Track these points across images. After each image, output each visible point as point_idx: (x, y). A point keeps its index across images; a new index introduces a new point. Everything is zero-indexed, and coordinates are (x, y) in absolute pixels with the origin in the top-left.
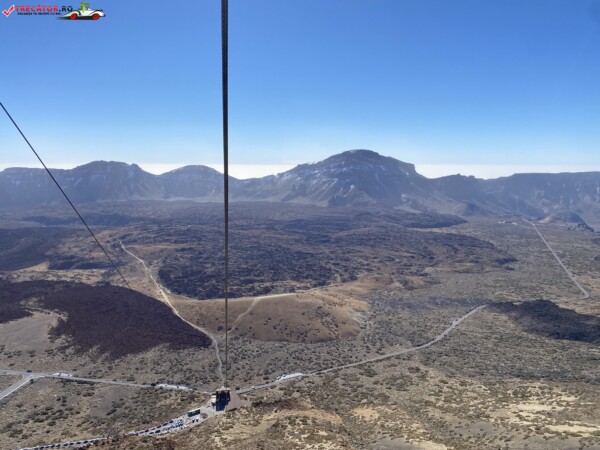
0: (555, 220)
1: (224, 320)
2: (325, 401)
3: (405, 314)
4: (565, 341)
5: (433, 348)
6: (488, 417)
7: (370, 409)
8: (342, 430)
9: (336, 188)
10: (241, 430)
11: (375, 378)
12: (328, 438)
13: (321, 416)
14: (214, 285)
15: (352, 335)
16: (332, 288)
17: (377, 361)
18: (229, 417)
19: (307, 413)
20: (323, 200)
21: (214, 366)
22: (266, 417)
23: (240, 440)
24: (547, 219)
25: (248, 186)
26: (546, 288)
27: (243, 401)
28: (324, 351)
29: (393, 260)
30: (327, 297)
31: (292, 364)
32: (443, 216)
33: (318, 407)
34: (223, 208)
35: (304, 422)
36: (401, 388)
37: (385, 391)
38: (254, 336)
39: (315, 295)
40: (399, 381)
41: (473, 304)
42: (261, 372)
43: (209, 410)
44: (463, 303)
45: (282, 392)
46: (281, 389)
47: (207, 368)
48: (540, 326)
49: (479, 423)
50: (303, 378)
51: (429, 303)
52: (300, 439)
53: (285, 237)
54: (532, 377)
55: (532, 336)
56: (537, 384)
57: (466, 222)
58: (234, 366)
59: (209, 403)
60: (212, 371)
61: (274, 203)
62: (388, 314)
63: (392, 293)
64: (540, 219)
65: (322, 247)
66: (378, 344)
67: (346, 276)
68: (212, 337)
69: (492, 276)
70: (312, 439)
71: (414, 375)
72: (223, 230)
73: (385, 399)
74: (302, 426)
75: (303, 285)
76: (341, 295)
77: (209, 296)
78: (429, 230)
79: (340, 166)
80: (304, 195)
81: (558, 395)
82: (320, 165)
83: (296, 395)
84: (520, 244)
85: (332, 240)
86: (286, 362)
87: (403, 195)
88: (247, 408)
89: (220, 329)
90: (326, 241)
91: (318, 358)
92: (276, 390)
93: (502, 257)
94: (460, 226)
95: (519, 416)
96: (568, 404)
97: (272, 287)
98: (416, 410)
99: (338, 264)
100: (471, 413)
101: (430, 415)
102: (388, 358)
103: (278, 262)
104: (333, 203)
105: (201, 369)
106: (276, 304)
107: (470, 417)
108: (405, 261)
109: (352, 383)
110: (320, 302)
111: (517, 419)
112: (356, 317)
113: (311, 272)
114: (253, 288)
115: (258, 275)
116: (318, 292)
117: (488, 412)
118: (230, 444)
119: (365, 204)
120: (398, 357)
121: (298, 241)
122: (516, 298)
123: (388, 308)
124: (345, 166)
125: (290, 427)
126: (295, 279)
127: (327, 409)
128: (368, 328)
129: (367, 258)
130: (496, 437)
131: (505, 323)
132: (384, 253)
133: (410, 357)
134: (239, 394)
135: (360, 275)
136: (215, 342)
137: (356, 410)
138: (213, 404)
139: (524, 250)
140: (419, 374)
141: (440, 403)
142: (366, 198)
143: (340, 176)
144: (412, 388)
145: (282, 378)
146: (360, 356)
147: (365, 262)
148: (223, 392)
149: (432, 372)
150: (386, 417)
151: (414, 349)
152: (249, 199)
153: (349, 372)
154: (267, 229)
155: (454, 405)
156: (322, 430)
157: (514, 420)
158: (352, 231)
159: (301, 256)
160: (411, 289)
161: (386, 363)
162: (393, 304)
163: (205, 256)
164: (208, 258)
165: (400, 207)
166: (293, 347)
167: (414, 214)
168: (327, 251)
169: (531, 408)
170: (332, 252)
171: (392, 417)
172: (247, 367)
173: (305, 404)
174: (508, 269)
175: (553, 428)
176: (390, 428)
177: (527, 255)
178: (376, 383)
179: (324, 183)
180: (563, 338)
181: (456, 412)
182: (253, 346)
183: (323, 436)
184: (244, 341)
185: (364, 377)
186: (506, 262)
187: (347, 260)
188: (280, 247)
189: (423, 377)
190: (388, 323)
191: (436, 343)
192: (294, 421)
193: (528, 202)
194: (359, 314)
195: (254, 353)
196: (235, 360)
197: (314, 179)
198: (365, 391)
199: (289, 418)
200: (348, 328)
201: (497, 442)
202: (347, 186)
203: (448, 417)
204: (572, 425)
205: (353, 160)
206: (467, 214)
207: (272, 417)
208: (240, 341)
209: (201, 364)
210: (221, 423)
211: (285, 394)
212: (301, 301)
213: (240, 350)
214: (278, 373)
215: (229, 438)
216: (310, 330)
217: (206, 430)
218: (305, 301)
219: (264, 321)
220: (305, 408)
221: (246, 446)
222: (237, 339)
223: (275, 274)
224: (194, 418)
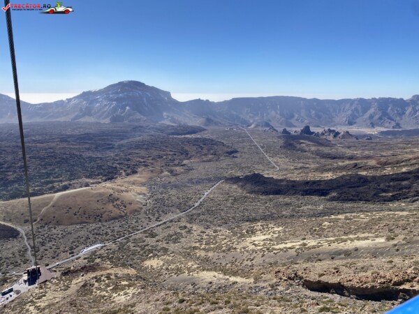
0: (257, 126)
1: (28, 214)
2: (121, 261)
3: (173, 192)
4: (271, 196)
5: (194, 212)
6: (235, 249)
7: (156, 259)
8: (138, 278)
9: (115, 109)
10: (54, 295)
11: (157, 238)
12: (129, 286)
13: (121, 272)
14: (16, 188)
15: (136, 211)
16: (119, 181)
17: (157, 226)
18: (41, 288)
19: (108, 272)
20: (105, 118)
21: (23, 252)
22: (74, 281)
23: (53, 304)
24: (253, 126)
25: (40, 109)
26: (256, 166)
27: (53, 273)
28: (116, 226)
29: (162, 157)
30: (116, 187)
31: (92, 239)
32: (191, 127)
33: (117, 266)
34: (18, 128)
35: (108, 277)
36: (175, 241)
37: (165, 245)
38: (58, 223)
39: (106, 187)
40: (174, 237)
41: (215, 180)
42: (67, 249)
43: (21, 286)
44: (209, 180)
45: (86, 261)
46: (85, 259)
47: (17, 255)
48: (256, 189)
49: (232, 253)
50: (102, 247)
51: (188, 183)
52: (107, 292)
53: (77, 147)
54: (255, 220)
55: (252, 196)
56: (259, 224)
57: (206, 130)
58: (42, 249)
59: (21, 280)
60: (23, 256)
61: (66, 122)
62: (162, 193)
63: (163, 179)
64: (249, 126)
65: (108, 152)
66: (157, 215)
67: (129, 171)
68: (19, 229)
69: (225, 162)
70: (116, 289)
71: (183, 231)
72: (20, 144)
73: (165, 250)
74: (107, 282)
75: (95, 180)
76: (126, 185)
77: (13, 197)
78: (183, 136)
79: (117, 93)
80: (90, 115)
81: (272, 228)
82: (100, 92)
83: (98, 260)
84: (238, 142)
85: (116, 147)
86: (88, 238)
87: (165, 114)
88: (57, 278)
89: (26, 221)
90: (111, 148)
91: (113, 231)
92: (80, 261)
93: (230, 150)
94: (203, 132)
95: (254, 244)
96: (279, 232)
97: (70, 185)
98: (188, 254)
99: (122, 163)
100: (224, 248)
101: (198, 255)
102: (165, 223)
103: (74, 165)
104: (114, 120)
105: (11, 256)
106: (74, 196)
107: (224, 251)
108: (170, 157)
109: (140, 244)
110: (111, 191)
111: (254, 246)
112: (139, 198)
113: (102, 171)
114: (53, 187)
115: (57, 177)
116: (108, 184)
117: (234, 246)
118: (44, 309)
119: (139, 120)
120: (171, 221)
121: (89, 149)
122: (239, 174)
123: (162, 189)
124: (120, 93)
125: (96, 285)
126: (87, 177)
127: (124, 265)
128: (148, 205)
129: (143, 158)
130: (244, 260)
131: (235, 189)
132: (156, 153)
133: (179, 219)
134: (49, 269)
135: (140, 170)
136: (23, 232)
137: (145, 262)
138: (25, 281)
139: (241, 145)
140: (187, 230)
141: (203, 246)
142: (138, 116)
143: (118, 100)
144: (183, 240)
145: (85, 250)
146: (144, 224)
147: (142, 160)
148: (34, 269)
149: (194, 228)
150: (169, 263)
151: (181, 214)
152: (43, 120)
153: (137, 237)
154: (61, 141)
155: (212, 246)
156: (124, 280)
157: (252, 247)
158: (130, 140)
159: (91, 159)
160: (176, 175)
161: (162, 226)
162: (164, 186)
163: (6, 166)
164: (9, 167)
165: (163, 122)
166: (93, 226)
167: (172, 126)
168: (112, 155)
169: (259, 238)
170: (116, 155)
171: (172, 262)
172: (55, 247)
173: (105, 266)
174: (234, 157)
175: (277, 247)
176: (173, 269)
177: (243, 148)
178: (157, 241)
179: (106, 105)
180: (270, 194)
181: (213, 249)
182: (57, 231)
183: (125, 285)
184: (49, 228)
185: (148, 239)
186: (232, 153)
187: (129, 160)
188: (74, 154)
189: (189, 232)
190: (162, 200)
191: (196, 208)
192: (100, 279)
193: (242, 116)
194: (141, 196)
195: (60, 236)
196: (43, 244)
197: (97, 102)
198: (150, 248)
199: (96, 278)
200: (134, 207)
201: (245, 263)
202: (123, 108)
203: (210, 254)
204: (286, 243)
205: (127, 88)
206: (206, 125)
207: (80, 280)
208: (46, 228)
209: (11, 251)
210: (34, 295)
211: (89, 261)
212: (95, 192)
213: (46, 236)
214: (80, 247)
215: (43, 305)
216: (105, 212)
217: (19, 303)
218: (98, 191)
219: (65, 210)
220: (106, 269)
221: (59, 308)
222: (42, 227)
223: (71, 175)
224: (8, 296)
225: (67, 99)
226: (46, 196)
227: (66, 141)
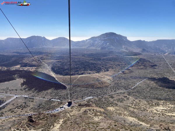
0: (169, 54)
1: (70, 82)
2: (99, 105)
3: (123, 81)
4: (171, 89)
5: (131, 91)
6: (147, 110)
7: (112, 107)
8: (104, 113)
9: (103, 44)
10: (75, 112)
11: (114, 99)
12: (100, 115)
13: (98, 109)
14: (67, 72)
15: (107, 87)
16: (101, 73)
17: (114, 94)
18: (72, 109)
19: (94, 108)
20: (99, 48)
21: (67, 95)
22: (82, 109)
23: (75, 115)
24: (167, 54)
25: (77, 43)
26: (166, 74)
27: (76, 104)
28: (99, 91)
29: (120, 65)
30: (100, 76)
31: (90, 94)
32: (135, 52)
33: (97, 106)
35: (93, 110)
36: (121, 102)
37: (117, 102)
38: (79, 86)
40: (121, 100)
41: (143, 78)
42: (81, 96)
44: (140, 78)
45: (87, 102)
46: (86, 101)
47: (65, 95)
48: (164, 85)
49: (146, 112)
50: (93, 98)
51: (130, 78)
52: (92, 115)
53: (88, 58)
54: (160, 99)
55: (161, 88)
56: (162, 102)
57: (142, 54)
58: (73, 95)
59: (66, 105)
60: (67, 96)
61: (85, 48)
62: (118, 81)
63: (119, 75)
64: (164, 53)
65: (99, 61)
66: (115, 90)
67: (106, 70)
68: (67, 86)
69: (149, 70)
70: (95, 115)
71: (125, 98)
72: (69, 56)
73: (117, 105)
74: (93, 112)
75: (93, 72)
76: (104, 75)
77: (66, 75)
78: (131, 57)
79: (104, 37)
80: (93, 46)
81: (168, 105)
82: (98, 37)
83: (91, 103)
84: (158, 61)
85: (102, 59)
86: (88, 94)
87: (123, 46)
88: (77, 106)
89: (69, 84)
90: (100, 60)
91: (97, 93)
92: (85, 101)
93: (152, 65)
94: (140, 55)
95: (157, 110)
96: (171, 107)
97: (84, 73)
98: (126, 108)
99: (103, 66)
100: (142, 109)
101: (130, 109)
102: (118, 93)
103: (86, 65)
104: (102, 48)
105: (64, 95)
106: (85, 77)
107: (142, 110)
108: (123, 65)
109: (107, 100)
110: (98, 77)
111: (156, 111)
112: (108, 81)
113: (95, 69)
114: (78, 73)
115: (80, 69)
116: (97, 74)
117: (147, 109)
118: (72, 116)
119: (112, 49)
120: (120, 93)
121: (91, 60)
122: (156, 76)
123: (118, 79)
124: (106, 37)
125: (89, 112)
126: (90, 70)
127: (100, 107)
128: (112, 84)
129: (112, 65)
130: (150, 116)
131: (153, 84)
132: (117, 63)
133: (124, 93)
134: (75, 102)
135: (110, 70)
136: (68, 88)
137: (108, 108)
138: (67, 105)
139: (159, 63)
140: (127, 98)
141: (133, 106)
142: (112, 47)
143: (104, 40)
144: (125, 102)
145: (87, 98)
146: (109, 92)
147: (111, 66)
148: (70, 102)
149: (130, 98)
150: (117, 110)
151: (125, 91)
152: (77, 47)
153: (106, 97)
154: (82, 56)
155: (137, 107)
156: (98, 113)
157: (155, 111)
158: (107, 57)
159: (92, 64)
160: (125, 74)
161: (117, 95)
162: (119, 78)
163: (64, 63)
164: (65, 64)
165: (122, 50)
166: (90, 89)
167: (126, 52)
168: (100, 63)
169: (160, 108)
170: (101, 63)
171: (119, 110)
172: (77, 95)
173: (93, 105)
174: (154, 68)
175: (167, 114)
176: (118, 113)
177: (160, 64)
178: (114, 100)
179: (100, 42)
180: (170, 88)
181: (137, 109)
182: (78, 89)
183: (99, 115)
184: (76, 88)
185: (110, 98)
186: (153, 66)
187: (106, 65)
188: (86, 61)
189: (128, 99)
190: (118, 83)
191: (132, 89)
192: (90, 110)
193: (161, 48)
194: (109, 81)
195: (79, 91)
196: (73, 93)
197: (97, 41)
198: (111, 102)
199: (89, 109)
200: (106, 84)
201: (150, 118)
202: (106, 43)
203: (135, 110)
204: (173, 113)
205: (108, 35)
206: (142, 52)
207: (84, 109)
208: (75, 87)
209: (64, 94)
210: (69, 110)
211: (88, 103)
212: (92, 77)
213: (75, 90)
214: (85, 97)
215: (72, 114)
216: (95, 85)
217: (65, 112)
218: (93, 77)
219: (81, 82)
220: (93, 107)
221: (76, 117)
222: (74, 87)
223: (85, 69)
224: (62, 109)
225: (86, 40)
226: (76, 76)
227: (84, 56)
